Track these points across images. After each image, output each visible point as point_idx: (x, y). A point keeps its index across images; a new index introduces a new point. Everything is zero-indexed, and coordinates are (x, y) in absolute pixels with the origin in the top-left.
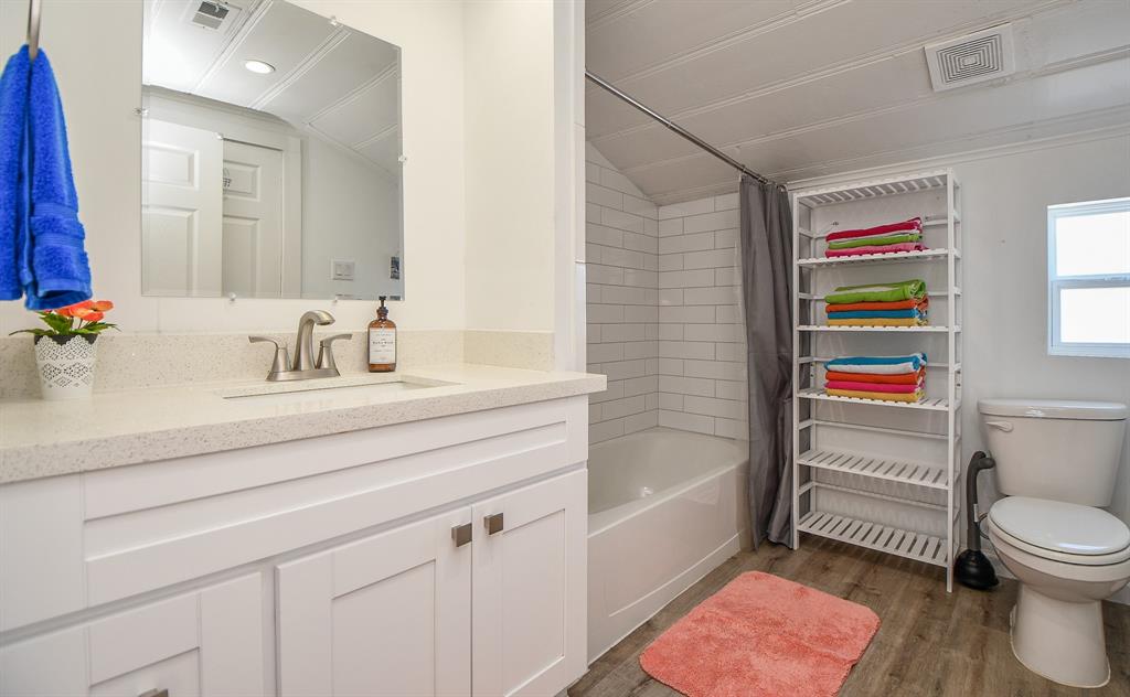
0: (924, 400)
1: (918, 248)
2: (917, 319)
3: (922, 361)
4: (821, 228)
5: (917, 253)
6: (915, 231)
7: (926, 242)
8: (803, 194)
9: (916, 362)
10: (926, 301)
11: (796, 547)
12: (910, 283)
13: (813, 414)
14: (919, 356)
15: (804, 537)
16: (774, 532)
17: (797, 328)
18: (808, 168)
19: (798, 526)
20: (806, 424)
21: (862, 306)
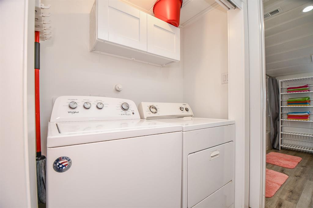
0: (310, 120)
1: (308, 91)
2: (308, 105)
3: (309, 113)
4: (285, 86)
5: (309, 92)
6: (308, 88)
7: (310, 89)
8: (281, 80)
9: (308, 113)
10: (310, 101)
11: (280, 150)
12: (306, 97)
13: (283, 124)
14: (309, 112)
15: (281, 147)
16: (275, 146)
17: (280, 107)
18: (282, 74)
19: (280, 146)
20: (282, 126)
21: (296, 102)
